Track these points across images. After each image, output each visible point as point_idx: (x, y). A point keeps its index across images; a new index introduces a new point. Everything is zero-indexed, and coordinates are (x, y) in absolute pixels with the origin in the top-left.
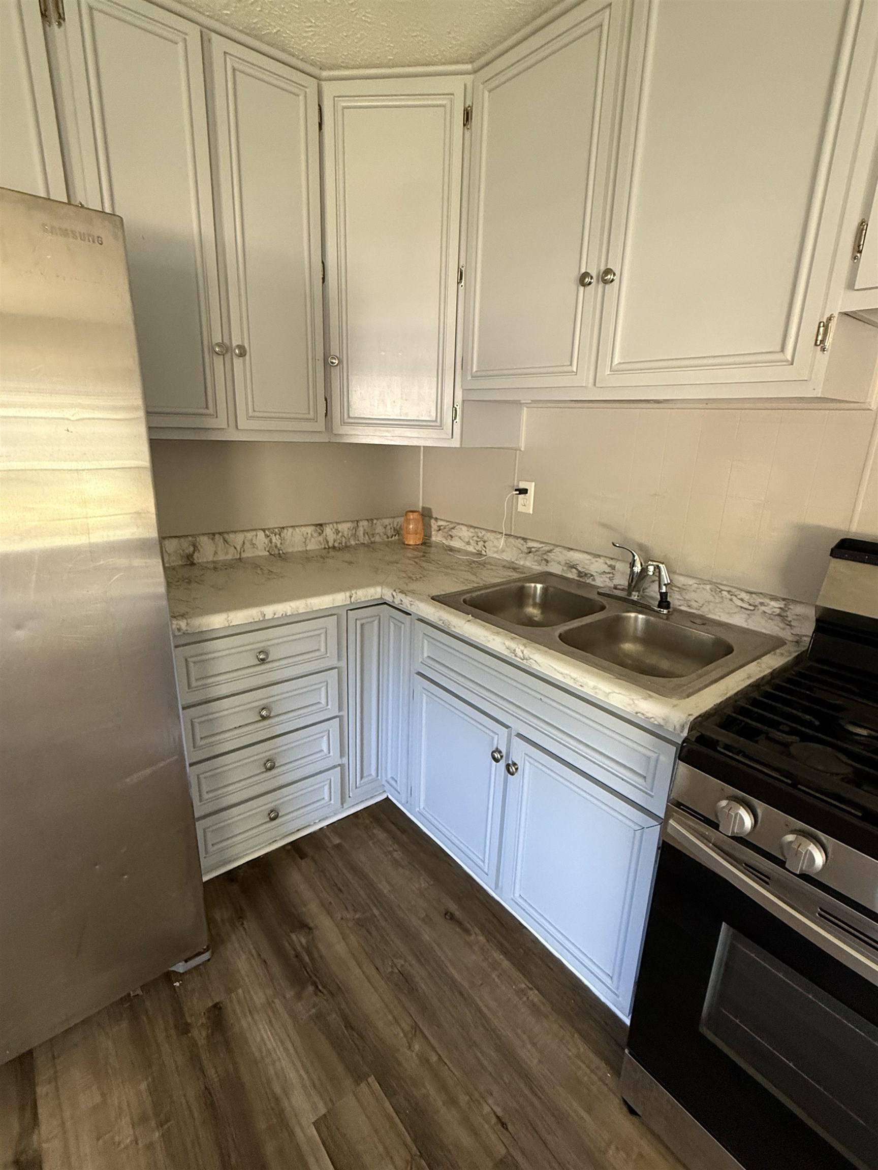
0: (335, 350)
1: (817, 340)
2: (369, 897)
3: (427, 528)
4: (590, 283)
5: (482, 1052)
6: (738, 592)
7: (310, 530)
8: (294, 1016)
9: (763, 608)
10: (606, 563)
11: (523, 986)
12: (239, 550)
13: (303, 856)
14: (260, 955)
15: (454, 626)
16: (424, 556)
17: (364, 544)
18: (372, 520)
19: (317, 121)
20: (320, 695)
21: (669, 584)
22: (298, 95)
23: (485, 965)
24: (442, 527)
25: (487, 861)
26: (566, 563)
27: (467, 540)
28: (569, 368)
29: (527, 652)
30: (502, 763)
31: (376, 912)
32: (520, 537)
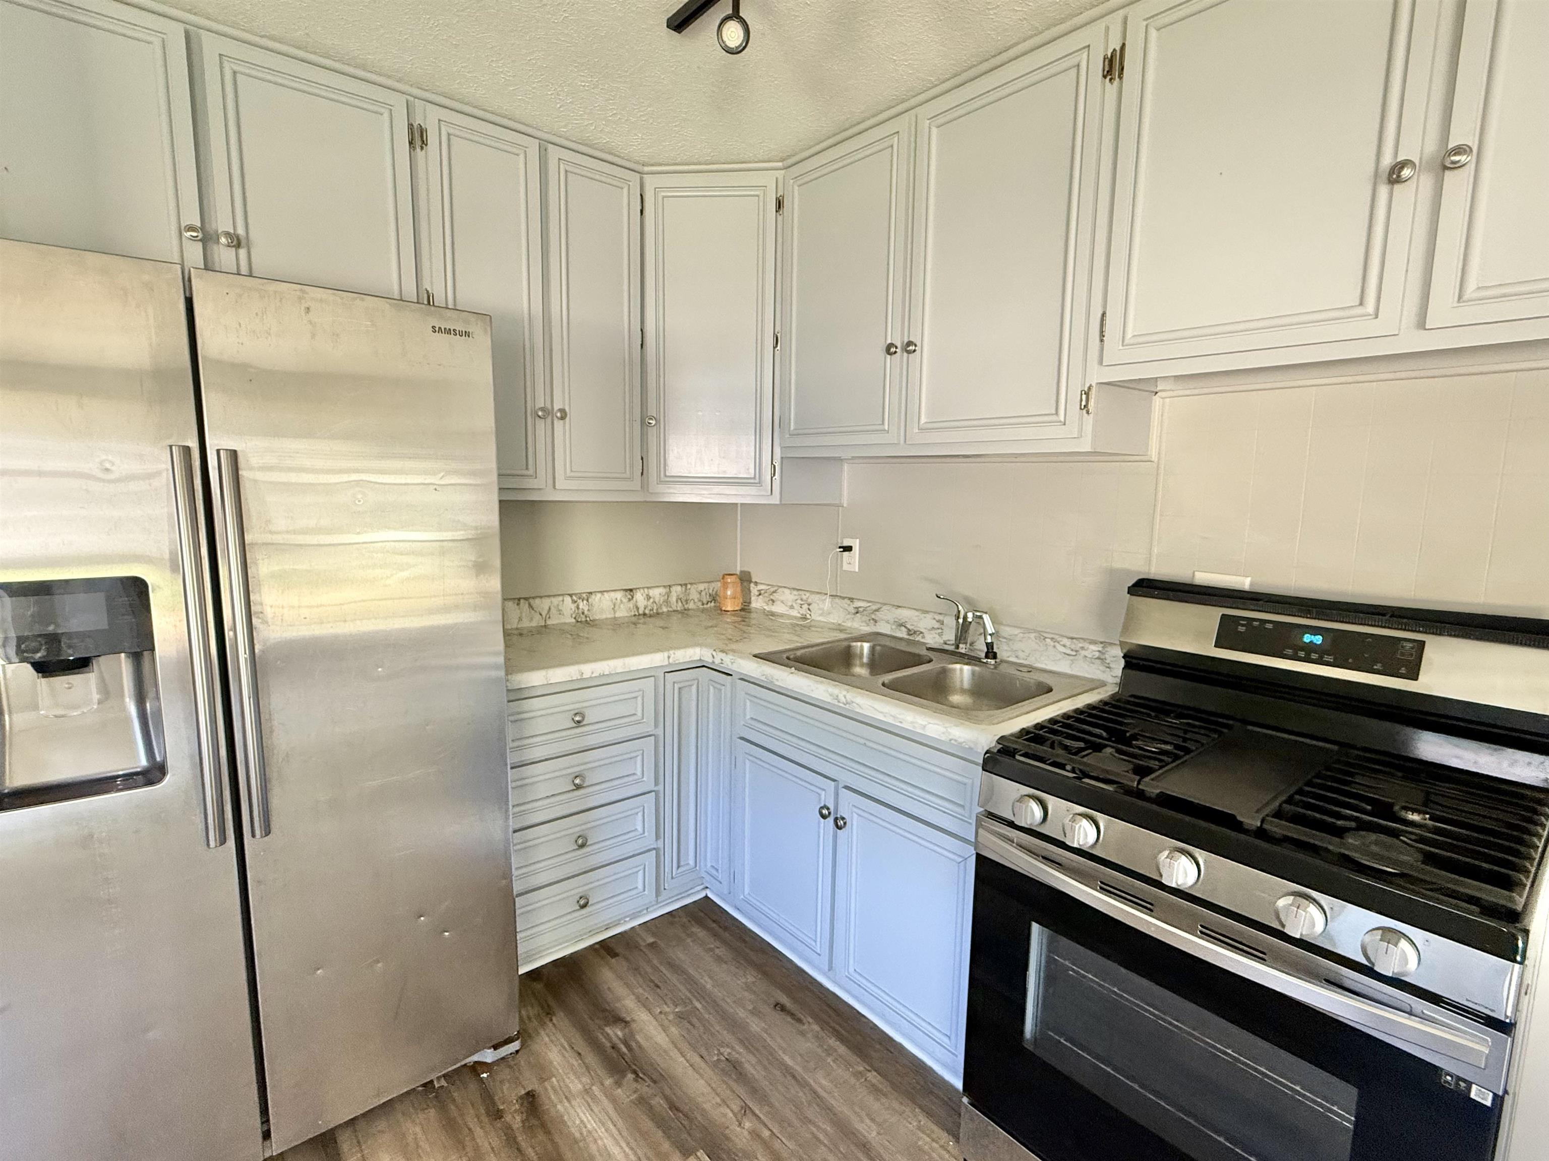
0: (652, 411)
1: (1081, 405)
2: (690, 992)
3: (746, 592)
4: (895, 352)
5: (818, 1127)
6: (1060, 639)
7: (619, 595)
8: (614, 1101)
9: (1083, 653)
10: (934, 619)
11: (861, 1069)
12: (544, 616)
13: (614, 955)
14: (573, 1048)
15: (777, 680)
16: (744, 621)
17: (677, 611)
18: (686, 585)
19: (639, 208)
20: (636, 763)
21: (993, 634)
22: (622, 188)
23: (819, 1050)
24: (762, 592)
25: (818, 940)
26: (895, 621)
27: (790, 604)
28: (881, 427)
29: (849, 696)
30: (831, 820)
31: (698, 1006)
32: (846, 598)
